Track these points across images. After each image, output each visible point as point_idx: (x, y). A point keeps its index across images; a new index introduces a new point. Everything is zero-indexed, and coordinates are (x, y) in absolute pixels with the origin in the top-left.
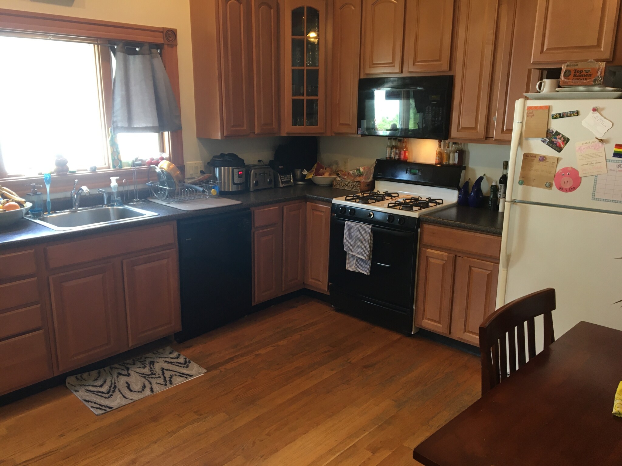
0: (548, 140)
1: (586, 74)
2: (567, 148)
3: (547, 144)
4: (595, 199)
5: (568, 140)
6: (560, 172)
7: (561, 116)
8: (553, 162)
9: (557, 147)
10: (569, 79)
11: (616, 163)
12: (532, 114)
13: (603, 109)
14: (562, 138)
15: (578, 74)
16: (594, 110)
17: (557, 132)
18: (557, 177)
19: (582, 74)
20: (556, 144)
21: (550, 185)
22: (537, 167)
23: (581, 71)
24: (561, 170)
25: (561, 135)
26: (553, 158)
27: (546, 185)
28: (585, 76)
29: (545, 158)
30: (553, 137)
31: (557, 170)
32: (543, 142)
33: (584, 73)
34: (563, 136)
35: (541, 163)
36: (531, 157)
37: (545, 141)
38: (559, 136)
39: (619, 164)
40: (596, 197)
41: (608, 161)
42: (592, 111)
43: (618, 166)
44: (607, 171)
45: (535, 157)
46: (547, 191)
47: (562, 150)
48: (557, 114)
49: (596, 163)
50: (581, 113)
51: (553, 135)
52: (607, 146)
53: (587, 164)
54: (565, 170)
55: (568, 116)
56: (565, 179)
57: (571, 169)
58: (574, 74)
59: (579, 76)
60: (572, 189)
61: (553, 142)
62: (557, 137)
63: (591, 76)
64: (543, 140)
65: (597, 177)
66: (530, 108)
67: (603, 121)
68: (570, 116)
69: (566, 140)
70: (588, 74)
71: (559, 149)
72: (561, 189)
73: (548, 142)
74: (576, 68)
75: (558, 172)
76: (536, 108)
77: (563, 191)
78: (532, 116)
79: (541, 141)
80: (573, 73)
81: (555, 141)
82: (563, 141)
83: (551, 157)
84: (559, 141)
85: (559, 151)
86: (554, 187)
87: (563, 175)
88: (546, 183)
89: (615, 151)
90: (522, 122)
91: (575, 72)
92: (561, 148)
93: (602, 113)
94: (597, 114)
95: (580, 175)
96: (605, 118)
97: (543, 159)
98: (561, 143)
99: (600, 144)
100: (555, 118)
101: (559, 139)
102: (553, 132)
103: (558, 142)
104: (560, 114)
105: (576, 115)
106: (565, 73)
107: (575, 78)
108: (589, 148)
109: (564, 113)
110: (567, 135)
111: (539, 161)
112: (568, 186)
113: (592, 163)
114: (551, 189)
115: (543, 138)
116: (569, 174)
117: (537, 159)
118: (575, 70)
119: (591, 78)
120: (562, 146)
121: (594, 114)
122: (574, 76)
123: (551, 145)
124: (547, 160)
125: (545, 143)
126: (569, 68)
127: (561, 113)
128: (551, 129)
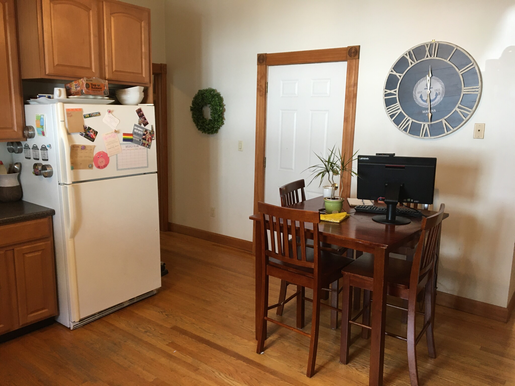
0: (85, 134)
1: (98, 87)
2: (97, 138)
3: (84, 137)
4: (119, 170)
5: (97, 132)
6: (96, 156)
7: (90, 116)
8: (91, 149)
9: (91, 138)
10: (89, 90)
11: (125, 145)
12: (71, 115)
13: (113, 111)
14: (93, 131)
15: (94, 87)
16: (110, 112)
17: (89, 128)
18: (96, 159)
19: (96, 87)
20: (90, 136)
21: (91, 166)
22: (81, 154)
23: (95, 85)
24: (97, 154)
25: (92, 129)
26: (91, 146)
27: (89, 166)
28: (97, 88)
29: (85, 147)
30: (87, 131)
31: (94, 154)
32: (81, 135)
33: (97, 87)
34: (93, 130)
35: (83, 151)
36: (76, 147)
37: (82, 135)
38: (91, 130)
39: (126, 145)
40: (118, 168)
41: (121, 144)
42: (107, 113)
43: (127, 147)
44: (122, 150)
45: (78, 147)
46: (90, 171)
47: (94, 139)
48: (87, 115)
49: (116, 146)
50: (101, 113)
51: (87, 130)
52: (119, 135)
53: (111, 148)
54: (99, 154)
55: (95, 116)
56: (101, 160)
57: (102, 153)
58: (91, 87)
59: (94, 88)
60: (105, 166)
61: (88, 134)
62: (90, 131)
63: (101, 89)
64: (81, 134)
65: (117, 155)
66: (68, 110)
67: (114, 119)
68: (96, 116)
69: (96, 133)
70: (99, 87)
71: (93, 140)
72: (99, 167)
73: (85, 135)
74: (91, 82)
75: (95, 156)
76: (72, 110)
77: (101, 169)
78: (71, 116)
79: (80, 134)
80: (90, 85)
81: (89, 134)
82: (94, 134)
83: (89, 146)
84: (92, 133)
85: (93, 141)
86: (94, 167)
87: (98, 157)
88: (89, 165)
89: (123, 138)
90: (64, 121)
91: (92, 85)
92: (94, 138)
93: (113, 113)
94: (110, 115)
95: (109, 156)
96: (115, 117)
97: (84, 148)
98: (93, 135)
99: (115, 134)
100: (87, 118)
101: (91, 132)
102: (86, 128)
103: (91, 135)
104: (89, 115)
105: (99, 115)
106: (86, 85)
107: (92, 89)
108: (110, 137)
109: (92, 114)
110: (96, 130)
111: (81, 150)
112: (102, 165)
113: (113, 147)
114: (92, 169)
115: (80, 133)
116: (102, 156)
117: (79, 149)
118: (92, 84)
119: (102, 91)
120: (94, 137)
121: (109, 114)
122: (92, 88)
123: (87, 137)
124: (86, 148)
125: (83, 136)
126: (88, 82)
127: (89, 113)
128: (85, 125)
